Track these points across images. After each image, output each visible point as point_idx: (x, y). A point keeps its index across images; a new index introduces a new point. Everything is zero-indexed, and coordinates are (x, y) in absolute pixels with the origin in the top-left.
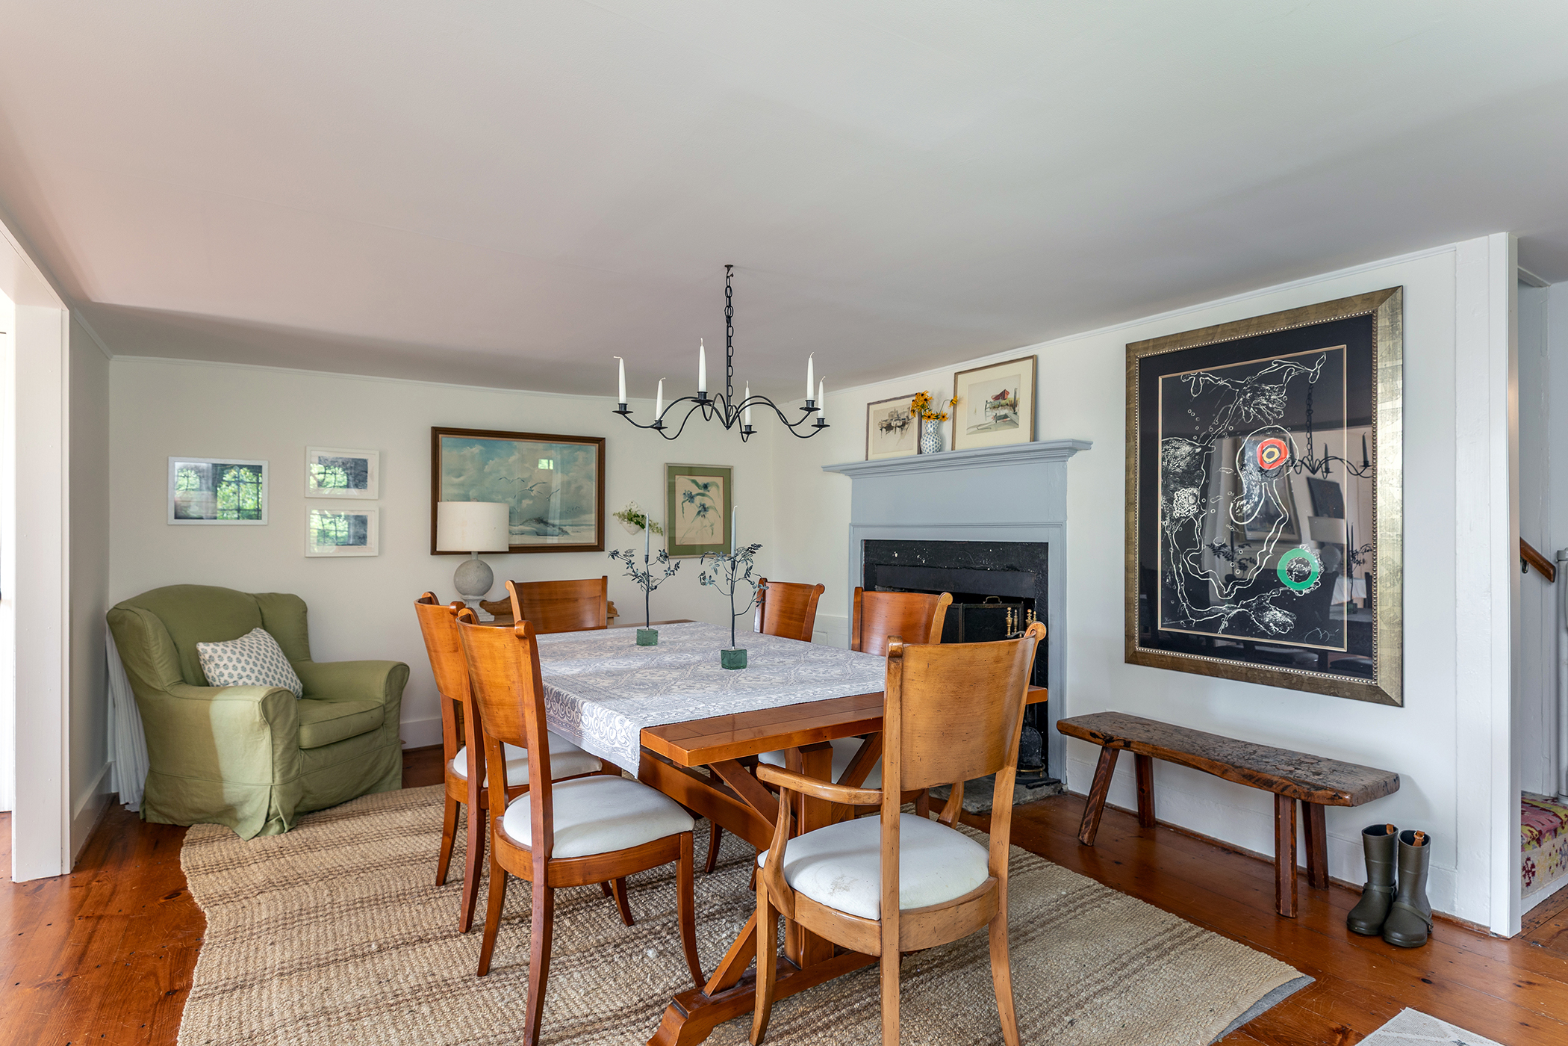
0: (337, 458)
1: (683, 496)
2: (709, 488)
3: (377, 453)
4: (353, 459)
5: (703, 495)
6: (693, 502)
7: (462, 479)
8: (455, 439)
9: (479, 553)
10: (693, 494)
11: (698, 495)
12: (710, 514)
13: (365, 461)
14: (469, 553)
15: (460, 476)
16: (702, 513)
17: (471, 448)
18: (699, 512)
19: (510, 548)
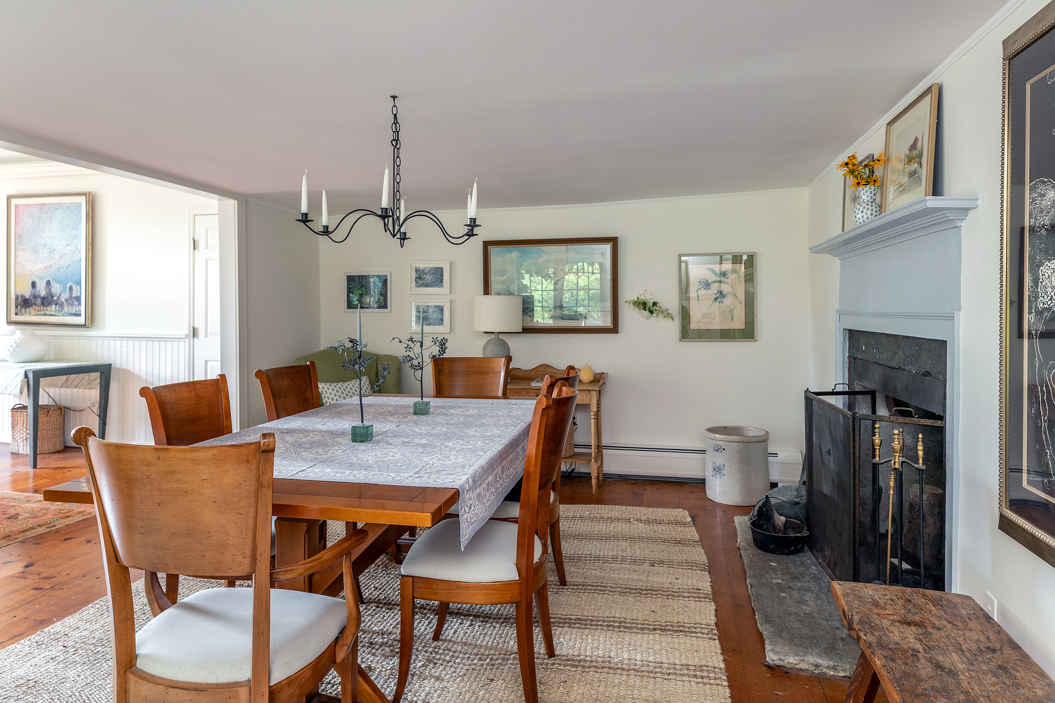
0: (425, 268)
1: (698, 284)
2: (728, 276)
3: (449, 262)
4: (435, 268)
5: (720, 282)
6: (709, 289)
7: (504, 277)
8: (500, 249)
9: (500, 333)
10: (709, 281)
11: (714, 282)
12: (728, 301)
13: (442, 269)
14: (494, 333)
15: (503, 276)
16: (719, 299)
17: (511, 254)
18: (716, 299)
19: (523, 329)
